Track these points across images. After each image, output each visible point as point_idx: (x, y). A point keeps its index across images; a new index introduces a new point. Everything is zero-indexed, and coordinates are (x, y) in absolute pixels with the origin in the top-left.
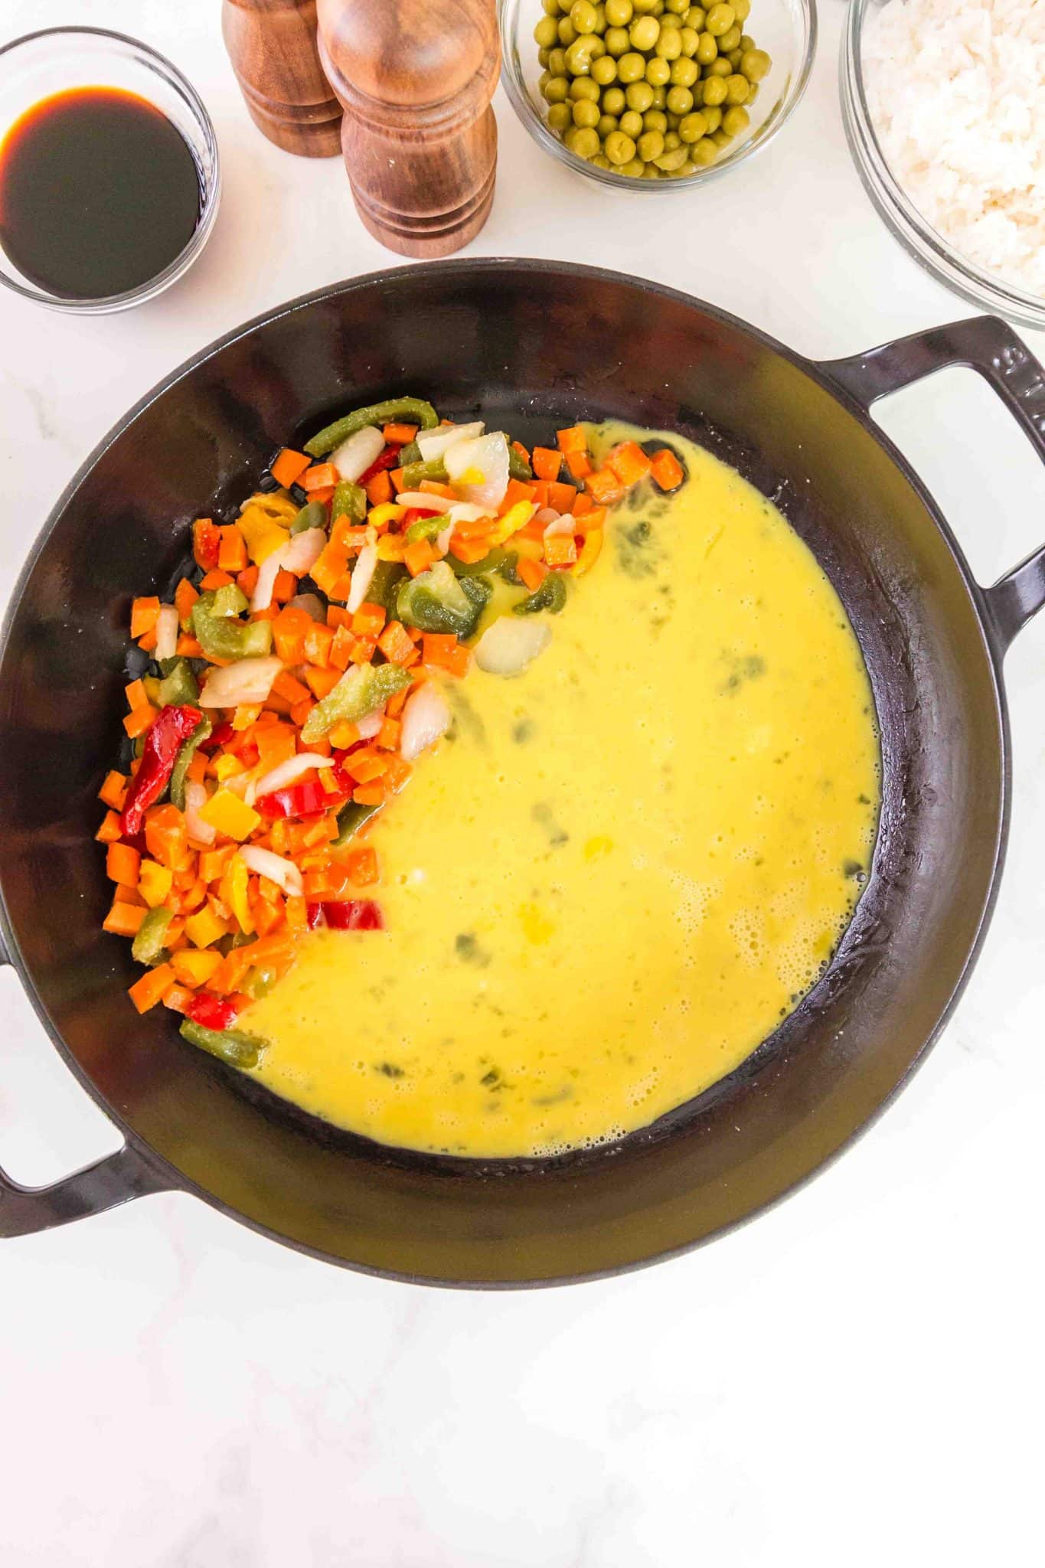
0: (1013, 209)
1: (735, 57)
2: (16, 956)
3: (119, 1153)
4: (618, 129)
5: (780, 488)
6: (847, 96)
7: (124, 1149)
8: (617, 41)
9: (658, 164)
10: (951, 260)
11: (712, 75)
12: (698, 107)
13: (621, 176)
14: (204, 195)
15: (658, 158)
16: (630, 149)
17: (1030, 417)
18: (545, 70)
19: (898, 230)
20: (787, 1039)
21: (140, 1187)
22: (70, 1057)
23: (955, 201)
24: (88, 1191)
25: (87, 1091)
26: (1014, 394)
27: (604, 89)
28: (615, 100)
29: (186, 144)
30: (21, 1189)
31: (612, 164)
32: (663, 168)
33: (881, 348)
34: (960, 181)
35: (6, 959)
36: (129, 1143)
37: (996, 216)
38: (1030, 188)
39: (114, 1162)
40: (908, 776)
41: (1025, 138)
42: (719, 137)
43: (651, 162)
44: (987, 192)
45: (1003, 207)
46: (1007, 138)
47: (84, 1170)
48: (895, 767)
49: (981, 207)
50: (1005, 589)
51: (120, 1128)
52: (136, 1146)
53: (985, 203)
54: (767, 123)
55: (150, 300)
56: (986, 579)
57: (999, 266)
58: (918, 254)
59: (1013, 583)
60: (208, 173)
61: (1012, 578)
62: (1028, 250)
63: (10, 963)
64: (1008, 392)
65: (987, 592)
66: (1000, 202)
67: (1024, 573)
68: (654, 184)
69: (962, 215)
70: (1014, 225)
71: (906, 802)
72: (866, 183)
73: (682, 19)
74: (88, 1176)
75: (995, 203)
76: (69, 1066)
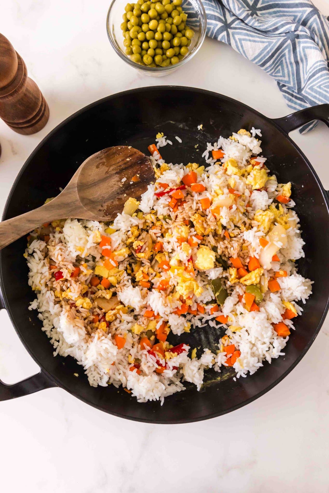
1: (183, 32)
2: (7, 306)
3: (39, 373)
4: (147, 54)
8: (144, 27)
11: (175, 37)
12: (172, 47)
13: (149, 68)
15: (161, 63)
16: (150, 59)
18: (124, 38)
27: (142, 42)
28: (145, 45)
32: (162, 66)
35: (3, 307)
36: (42, 370)
39: (37, 376)
42: (179, 56)
43: (159, 64)
51: (39, 365)
52: (44, 371)
73: (165, 21)
74: (28, 381)
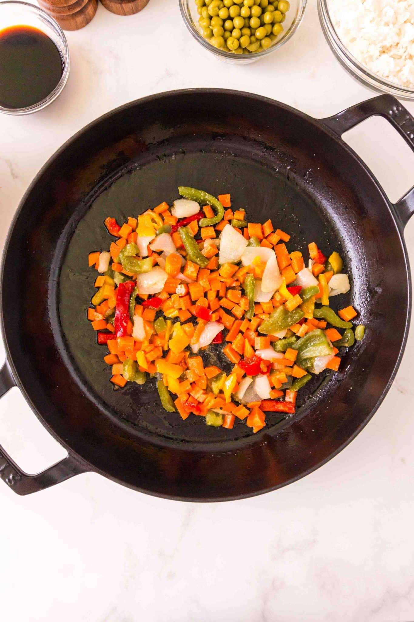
0: (391, 53)
1: (275, 4)
2: (19, 383)
3: (66, 459)
4: (231, 36)
5: (308, 173)
6: (321, 14)
7: (68, 457)
8: (228, 1)
9: (248, 48)
10: (369, 75)
11: (266, 11)
12: (262, 25)
13: (234, 54)
14: (64, 65)
15: (248, 46)
16: (236, 43)
17: (406, 133)
18: (200, 16)
19: (346, 65)
20: (329, 393)
21: (76, 471)
22: (43, 421)
23: (368, 52)
24: (55, 474)
25: (51, 435)
26: (399, 124)
27: (224, 21)
28: (228, 24)
29: (56, 46)
30: (28, 475)
31: (230, 50)
32: (250, 50)
33: (343, 112)
34: (369, 44)
35: (15, 384)
36: (69, 454)
37: (384, 56)
38: (398, 44)
39: (64, 462)
40: (369, 283)
41: (394, 24)
42: (272, 36)
43: (246, 48)
44: (380, 47)
45: (387, 53)
46: (387, 24)
47: (52, 466)
48: (363, 280)
49: (379, 54)
50: (402, 203)
51: (65, 448)
52: (72, 455)
53: (380, 52)
54: (290, 29)
55: (45, 107)
56: (394, 200)
57: (388, 77)
58: (355, 74)
59: (405, 200)
60: (65, 57)
61: (404, 198)
62: (398, 69)
63: (17, 386)
64: (396, 124)
65: (395, 205)
66: (386, 51)
67: (409, 196)
68: (246, 56)
69: (371, 57)
70: (392, 59)
71: (369, 294)
72: (332, 48)
74: (55, 468)
75: (384, 52)
76: (43, 425)
